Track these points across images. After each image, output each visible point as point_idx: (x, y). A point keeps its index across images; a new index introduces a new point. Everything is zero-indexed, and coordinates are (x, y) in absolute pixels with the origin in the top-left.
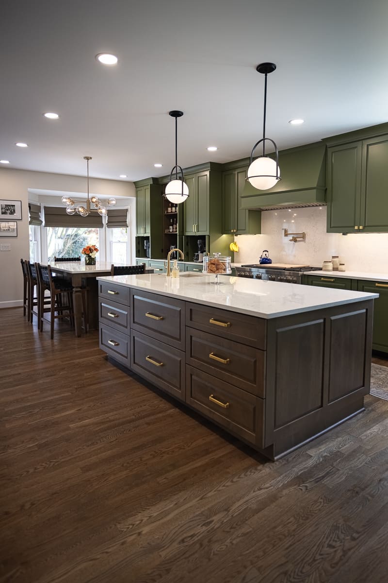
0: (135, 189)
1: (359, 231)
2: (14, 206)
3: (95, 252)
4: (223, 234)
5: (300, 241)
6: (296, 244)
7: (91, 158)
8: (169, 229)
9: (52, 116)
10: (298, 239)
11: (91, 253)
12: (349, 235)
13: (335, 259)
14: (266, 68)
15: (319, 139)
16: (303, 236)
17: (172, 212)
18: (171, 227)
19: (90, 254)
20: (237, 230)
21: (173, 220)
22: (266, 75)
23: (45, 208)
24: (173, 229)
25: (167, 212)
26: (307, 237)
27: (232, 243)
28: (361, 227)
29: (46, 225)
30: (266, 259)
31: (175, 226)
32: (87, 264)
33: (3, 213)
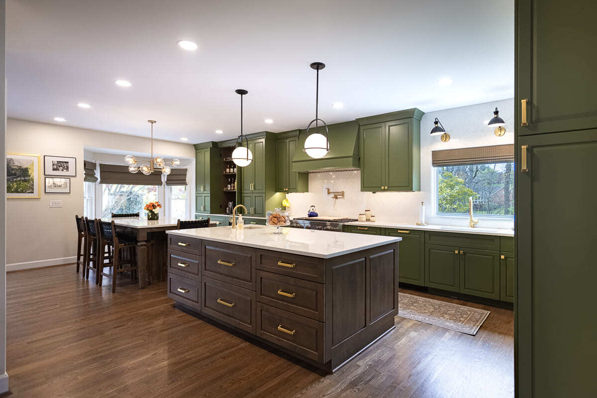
0: (194, 150)
1: (384, 190)
2: (68, 162)
3: (158, 208)
4: (276, 192)
5: (340, 198)
6: (337, 200)
7: (155, 122)
8: (227, 187)
9: (123, 83)
10: (338, 197)
11: (155, 209)
12: (377, 193)
13: (368, 212)
14: (318, 66)
15: (354, 119)
16: (343, 194)
17: (230, 172)
18: (229, 186)
19: (153, 210)
20: (289, 189)
21: (231, 180)
22: (318, 71)
23: (101, 165)
24: (231, 187)
25: (226, 173)
26: (345, 195)
27: (284, 200)
28: (386, 188)
29: (102, 182)
30: (313, 213)
31: (232, 185)
32: (149, 219)
33: (54, 169)
